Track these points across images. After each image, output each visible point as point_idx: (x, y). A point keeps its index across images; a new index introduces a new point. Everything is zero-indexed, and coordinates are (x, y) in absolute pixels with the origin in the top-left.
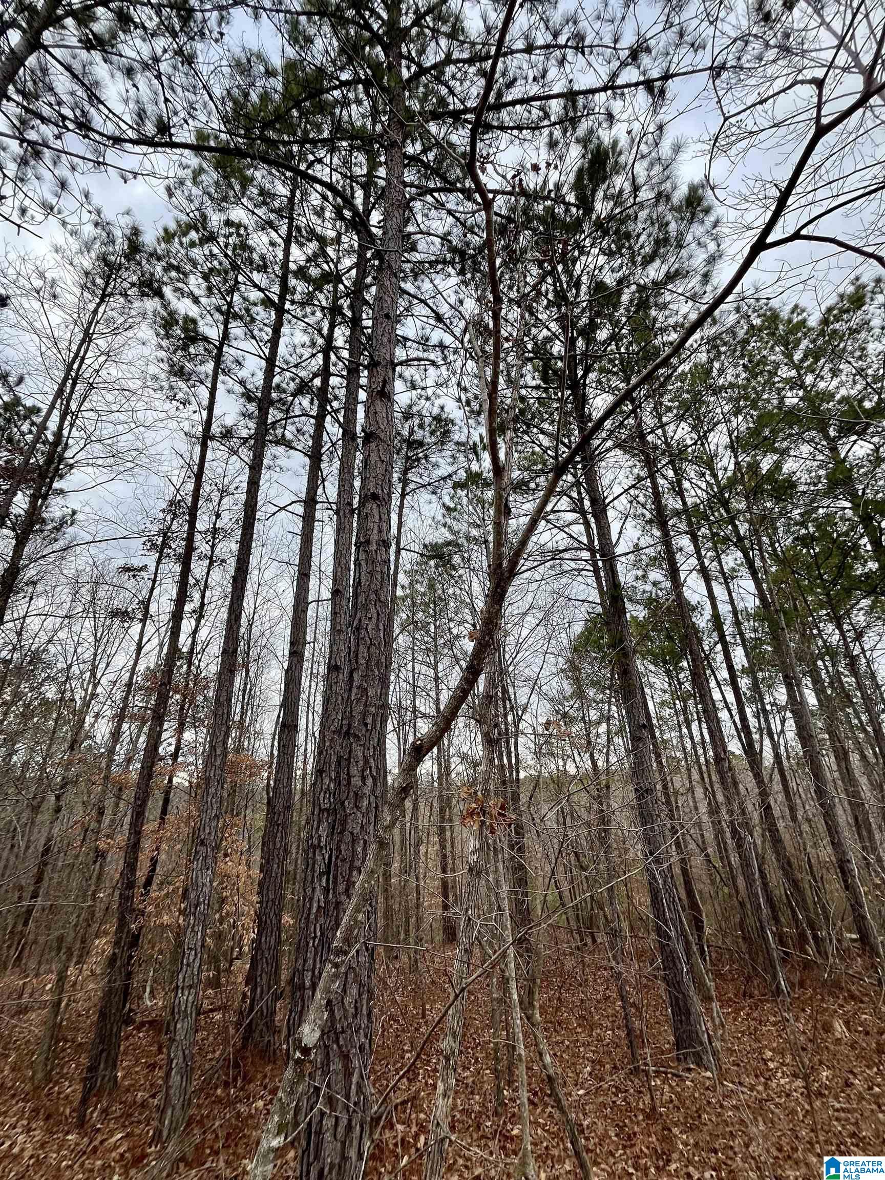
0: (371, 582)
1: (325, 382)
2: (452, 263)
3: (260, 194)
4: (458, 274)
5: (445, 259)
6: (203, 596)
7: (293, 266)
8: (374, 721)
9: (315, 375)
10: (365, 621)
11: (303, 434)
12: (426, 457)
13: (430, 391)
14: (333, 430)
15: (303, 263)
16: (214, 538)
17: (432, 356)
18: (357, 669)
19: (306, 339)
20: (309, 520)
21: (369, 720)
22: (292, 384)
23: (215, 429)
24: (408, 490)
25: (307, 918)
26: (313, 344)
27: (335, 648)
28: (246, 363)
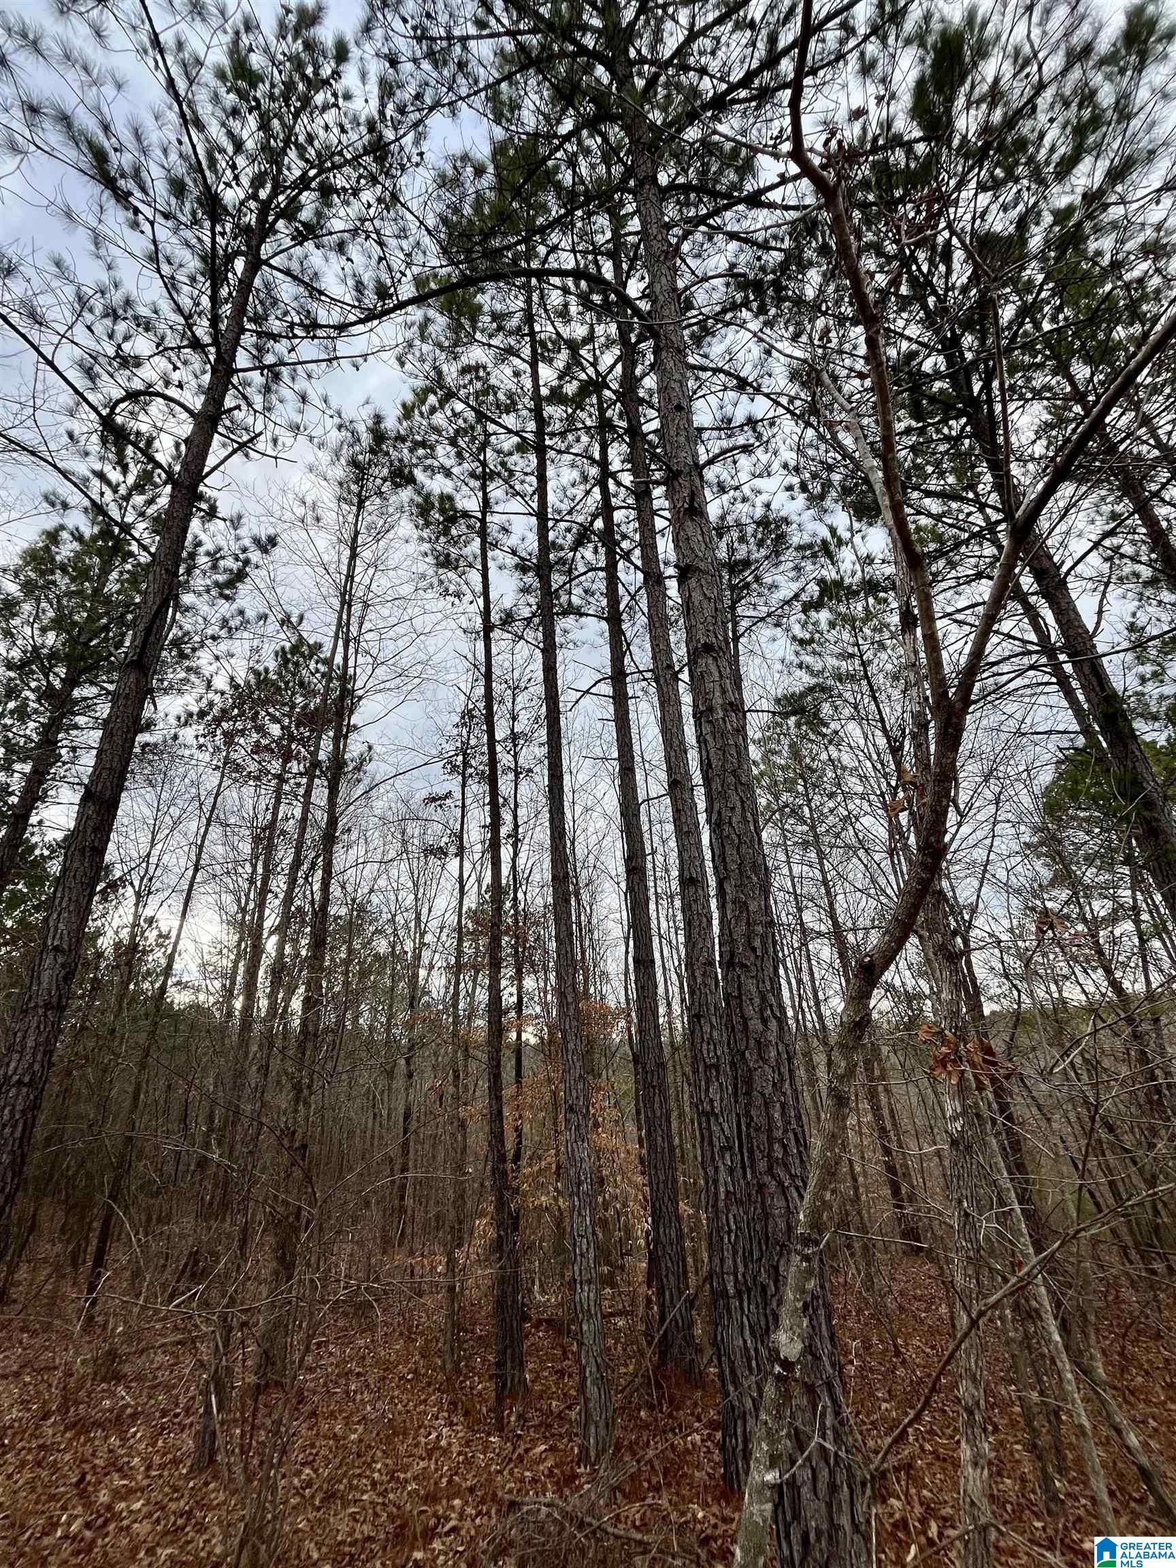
0: (725, 760)
1: (609, 520)
2: (746, 304)
3: (494, 320)
4: (756, 316)
5: (734, 303)
6: (515, 817)
7: (544, 391)
8: (764, 944)
9: (595, 516)
10: (726, 814)
11: (593, 594)
12: (757, 579)
13: (746, 490)
14: (630, 577)
15: (555, 383)
16: (515, 746)
17: (741, 441)
18: (727, 878)
19: (575, 475)
20: (620, 699)
21: (757, 943)
22: (569, 536)
23: (495, 618)
24: (742, 630)
25: (715, 1205)
26: (585, 479)
27: (686, 856)
28: (513, 529)
